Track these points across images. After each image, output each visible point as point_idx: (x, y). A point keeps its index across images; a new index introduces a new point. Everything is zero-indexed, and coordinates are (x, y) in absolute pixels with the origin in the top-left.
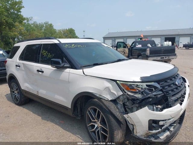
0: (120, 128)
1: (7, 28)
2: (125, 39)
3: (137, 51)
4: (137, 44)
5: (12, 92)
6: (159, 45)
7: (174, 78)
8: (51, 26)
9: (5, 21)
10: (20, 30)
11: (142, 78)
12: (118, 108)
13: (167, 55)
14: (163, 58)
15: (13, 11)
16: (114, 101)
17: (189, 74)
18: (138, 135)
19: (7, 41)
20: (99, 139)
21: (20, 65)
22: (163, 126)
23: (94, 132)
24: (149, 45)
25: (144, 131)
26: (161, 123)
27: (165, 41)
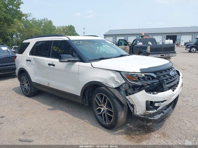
0: (122, 110)
1: (6, 24)
2: (126, 36)
3: (137, 48)
4: (138, 42)
5: (22, 85)
6: (161, 43)
7: (169, 70)
8: (50, 22)
9: (3, 17)
10: (19, 26)
11: (141, 70)
12: (121, 94)
13: (167, 53)
14: (163, 55)
15: (12, 7)
16: (118, 88)
17: (187, 71)
18: (138, 114)
19: (5, 38)
20: (105, 120)
21: (31, 59)
22: (158, 107)
23: (101, 115)
24: (150, 43)
25: (142, 111)
26: (156, 105)
27: (167, 39)
